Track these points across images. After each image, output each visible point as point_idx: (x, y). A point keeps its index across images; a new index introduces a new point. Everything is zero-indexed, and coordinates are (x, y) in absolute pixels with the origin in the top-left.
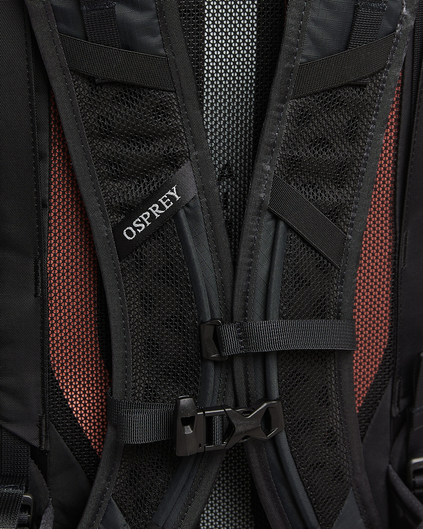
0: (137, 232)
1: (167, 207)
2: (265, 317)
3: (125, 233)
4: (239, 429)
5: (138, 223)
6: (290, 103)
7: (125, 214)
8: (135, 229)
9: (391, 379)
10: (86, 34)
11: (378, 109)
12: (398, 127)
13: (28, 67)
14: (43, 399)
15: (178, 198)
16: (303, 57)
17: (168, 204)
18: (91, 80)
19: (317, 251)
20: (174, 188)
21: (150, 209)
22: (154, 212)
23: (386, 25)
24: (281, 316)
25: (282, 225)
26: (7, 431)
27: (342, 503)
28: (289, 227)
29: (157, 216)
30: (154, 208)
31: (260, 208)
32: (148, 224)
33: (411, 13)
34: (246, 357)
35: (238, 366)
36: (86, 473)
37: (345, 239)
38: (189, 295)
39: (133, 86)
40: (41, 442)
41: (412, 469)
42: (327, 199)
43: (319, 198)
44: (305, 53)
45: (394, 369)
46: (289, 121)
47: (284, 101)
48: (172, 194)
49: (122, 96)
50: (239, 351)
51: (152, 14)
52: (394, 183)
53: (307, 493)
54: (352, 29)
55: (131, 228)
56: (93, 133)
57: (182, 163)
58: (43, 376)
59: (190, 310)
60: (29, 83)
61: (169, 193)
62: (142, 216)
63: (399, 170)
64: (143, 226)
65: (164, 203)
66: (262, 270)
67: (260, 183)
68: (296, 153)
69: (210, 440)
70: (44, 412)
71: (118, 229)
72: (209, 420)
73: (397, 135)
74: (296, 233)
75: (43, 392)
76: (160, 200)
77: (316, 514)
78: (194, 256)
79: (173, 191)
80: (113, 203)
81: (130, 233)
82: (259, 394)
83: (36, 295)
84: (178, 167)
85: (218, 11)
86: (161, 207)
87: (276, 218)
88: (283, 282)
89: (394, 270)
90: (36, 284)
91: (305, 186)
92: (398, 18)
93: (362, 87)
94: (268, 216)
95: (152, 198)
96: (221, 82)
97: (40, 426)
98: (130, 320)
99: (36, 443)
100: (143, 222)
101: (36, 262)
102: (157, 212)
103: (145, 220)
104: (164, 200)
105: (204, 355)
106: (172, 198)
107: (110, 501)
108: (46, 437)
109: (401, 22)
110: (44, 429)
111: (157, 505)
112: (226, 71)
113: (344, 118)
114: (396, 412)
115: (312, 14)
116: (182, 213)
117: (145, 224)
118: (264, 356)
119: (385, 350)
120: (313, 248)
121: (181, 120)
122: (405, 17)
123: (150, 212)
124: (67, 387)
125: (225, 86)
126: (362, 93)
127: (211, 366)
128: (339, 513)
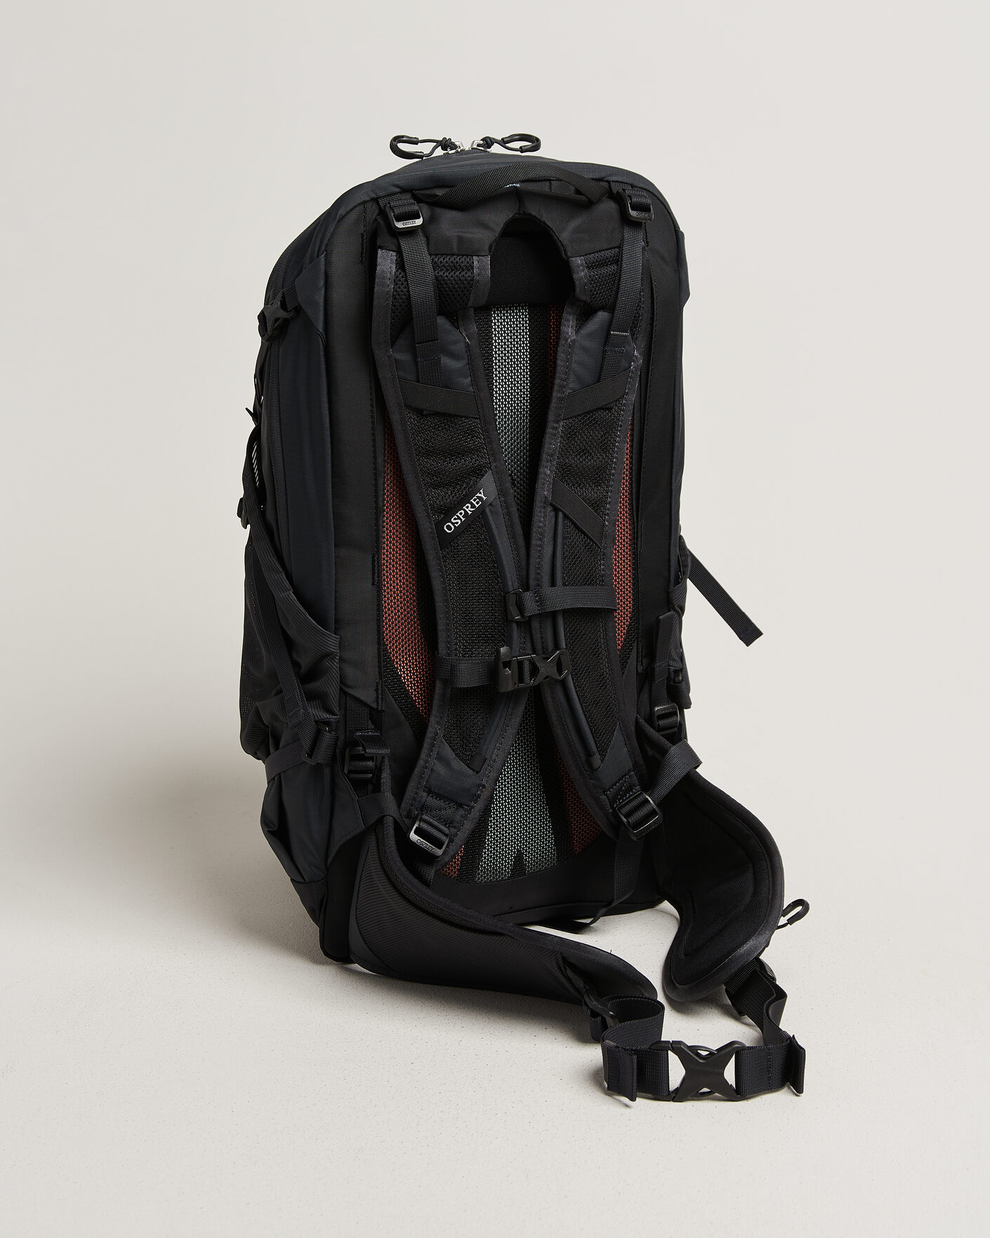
0: (455, 526)
1: (477, 506)
2: (553, 584)
3: (445, 528)
4: (542, 670)
5: (455, 519)
6: (561, 423)
7: (444, 514)
8: (453, 524)
9: (636, 642)
10: (418, 378)
11: (621, 426)
12: (632, 441)
13: (372, 405)
14: (380, 667)
15: (485, 498)
16: (570, 388)
17: (477, 503)
18: (420, 412)
19: (585, 534)
20: (481, 491)
21: (464, 508)
22: (467, 510)
23: (624, 364)
24: (564, 585)
25: (561, 515)
26: (350, 694)
27: (612, 734)
28: (566, 516)
29: (470, 513)
30: (467, 507)
31: (545, 502)
32: (463, 519)
33: (640, 354)
34: (542, 616)
35: (535, 624)
36: (412, 728)
37: (604, 525)
38: (495, 572)
39: (450, 415)
40: (378, 704)
41: (656, 714)
42: (590, 495)
43: (585, 494)
44: (571, 386)
45: (638, 633)
46: (561, 437)
47: (557, 422)
48: (480, 495)
49: (448, 421)
50: (537, 612)
51: (465, 361)
52: (631, 484)
53: (589, 724)
54: (602, 367)
55: (450, 524)
56: (420, 452)
57: (486, 472)
58: (379, 649)
59: (497, 584)
60: (372, 417)
61: (478, 495)
62: (458, 514)
63: (634, 473)
64: (459, 521)
65: (475, 503)
66: (548, 551)
67: (544, 484)
68: (567, 461)
69: (521, 680)
70: (381, 679)
71: (439, 525)
72: (520, 663)
73: (632, 446)
74: (571, 520)
75: (379, 662)
76: (472, 500)
77: (595, 741)
78: (499, 542)
79: (480, 493)
80: (435, 506)
81: (449, 528)
82: (550, 646)
83: (373, 584)
84: (483, 476)
85: (502, 358)
86: (473, 506)
87: (556, 510)
88: (564, 558)
89: (634, 554)
90: (373, 574)
91: (574, 485)
92: (631, 358)
93: (609, 409)
94: (549, 509)
95: (465, 499)
96: (505, 411)
97: (376, 690)
98: (451, 596)
99: (374, 705)
100: (459, 518)
101: (373, 557)
102: (469, 510)
103: (461, 517)
104: (475, 500)
105: (510, 618)
106: (480, 498)
107: (441, 741)
108: (382, 699)
109: (634, 361)
110: (380, 692)
111: (480, 739)
112: (509, 403)
113: (599, 433)
114: (640, 669)
115: (575, 358)
116: (487, 510)
117: (461, 520)
118: (554, 615)
119: (630, 618)
120: (583, 532)
121: (484, 439)
122: (636, 357)
123: (464, 510)
124: (397, 657)
125: (508, 413)
126: (610, 414)
127: (514, 625)
128: (610, 742)
